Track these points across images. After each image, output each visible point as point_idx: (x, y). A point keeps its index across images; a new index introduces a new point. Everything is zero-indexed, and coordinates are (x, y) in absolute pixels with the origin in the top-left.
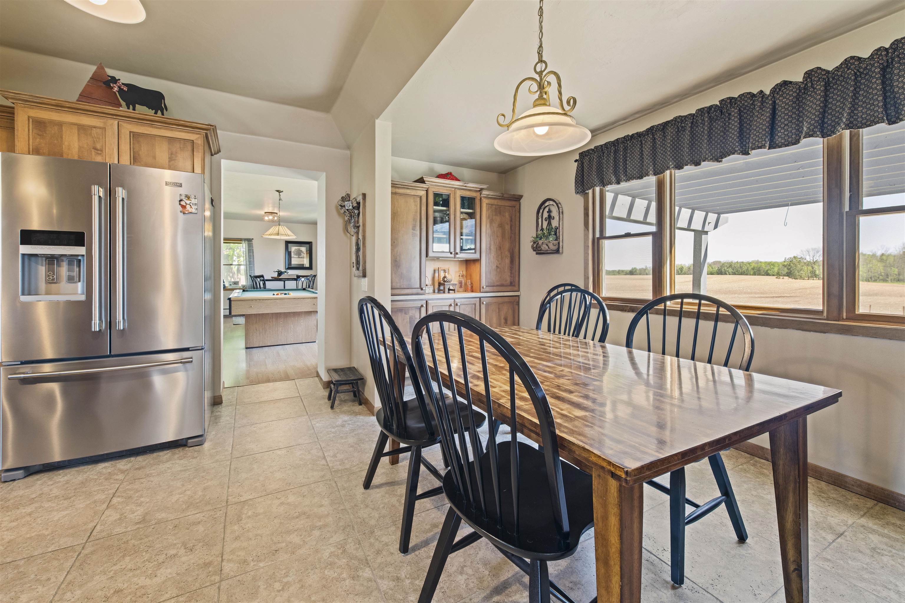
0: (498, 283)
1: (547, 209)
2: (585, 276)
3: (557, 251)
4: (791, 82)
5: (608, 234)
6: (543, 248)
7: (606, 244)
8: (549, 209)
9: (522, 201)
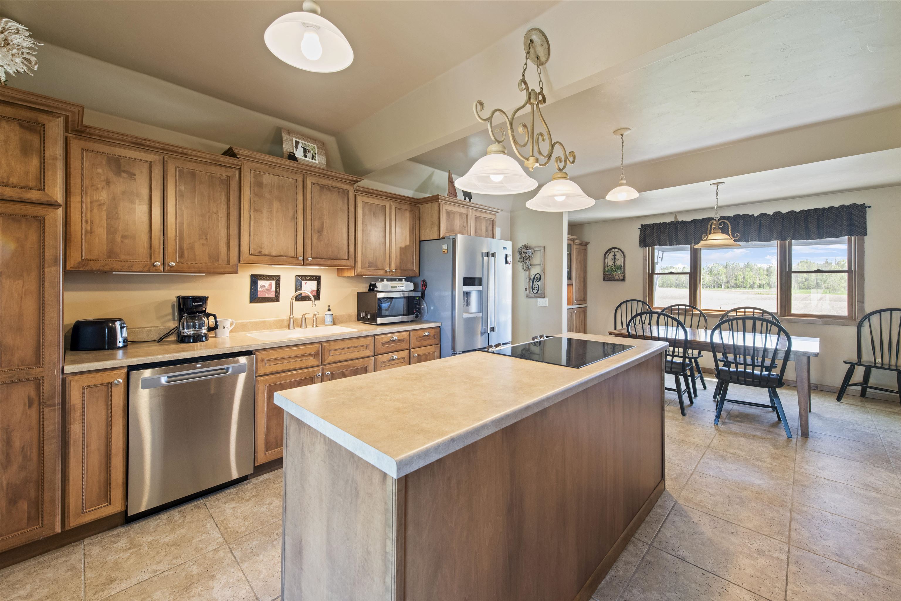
0: (579, 299)
1: (613, 254)
2: (644, 295)
3: (623, 280)
4: (767, 214)
5: (656, 272)
6: (616, 278)
7: (655, 276)
8: (615, 254)
9: (588, 246)
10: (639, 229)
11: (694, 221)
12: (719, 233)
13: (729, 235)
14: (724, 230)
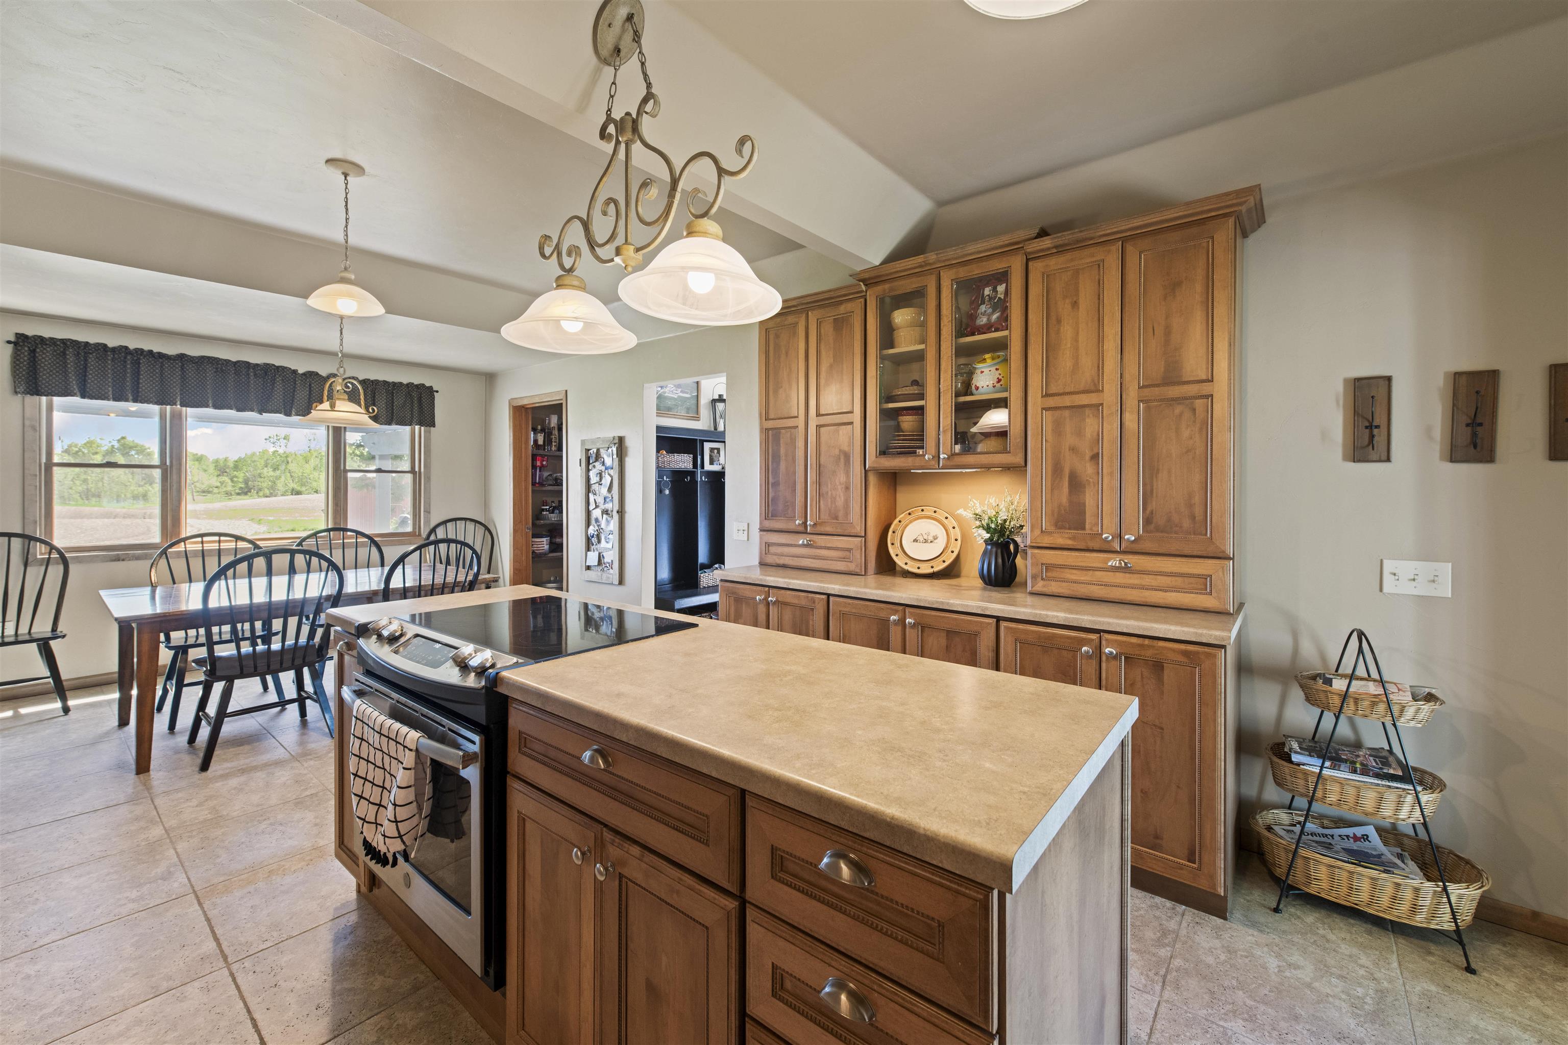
10: (9, 342)
11: (182, 357)
12: (344, 399)
13: (360, 406)
14: (353, 397)
